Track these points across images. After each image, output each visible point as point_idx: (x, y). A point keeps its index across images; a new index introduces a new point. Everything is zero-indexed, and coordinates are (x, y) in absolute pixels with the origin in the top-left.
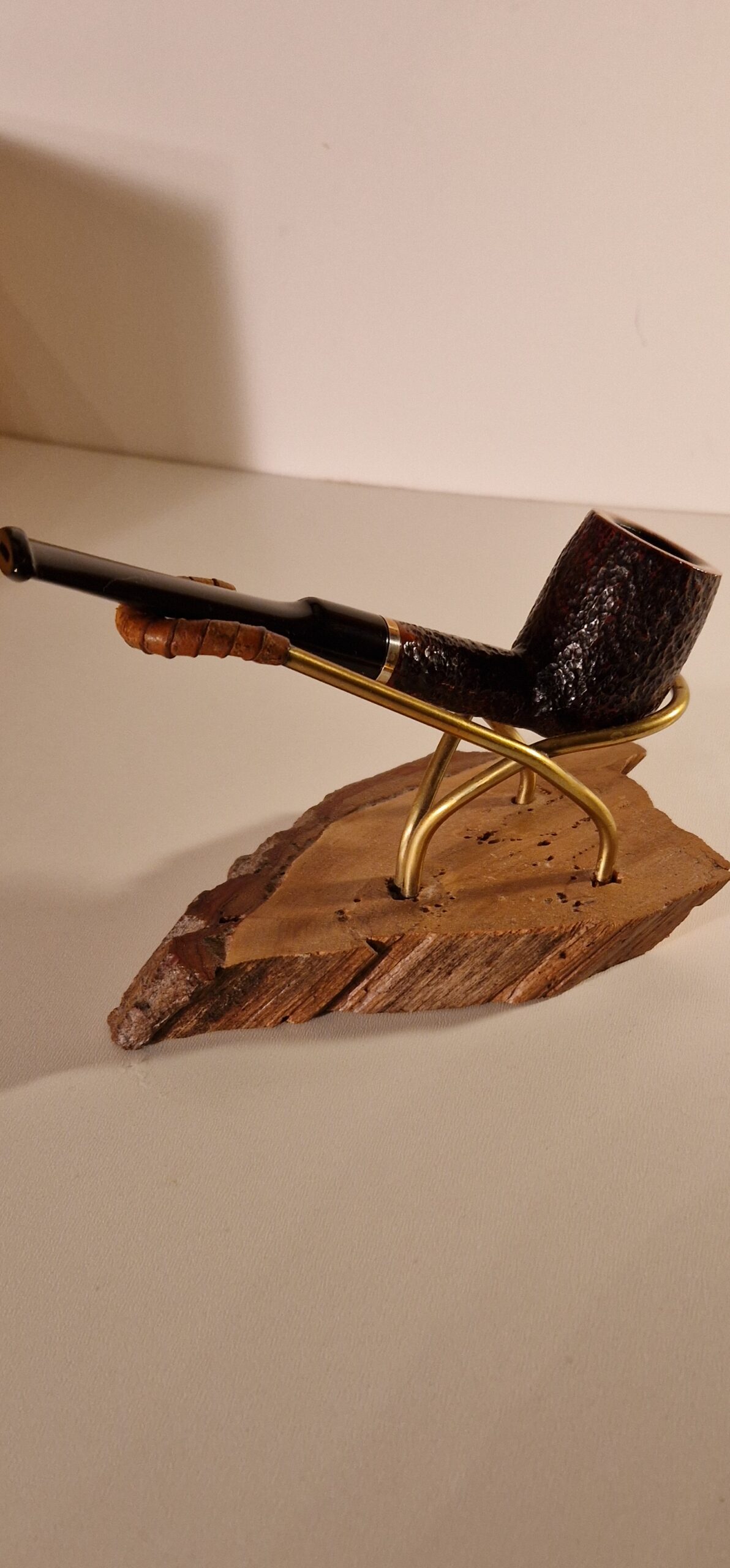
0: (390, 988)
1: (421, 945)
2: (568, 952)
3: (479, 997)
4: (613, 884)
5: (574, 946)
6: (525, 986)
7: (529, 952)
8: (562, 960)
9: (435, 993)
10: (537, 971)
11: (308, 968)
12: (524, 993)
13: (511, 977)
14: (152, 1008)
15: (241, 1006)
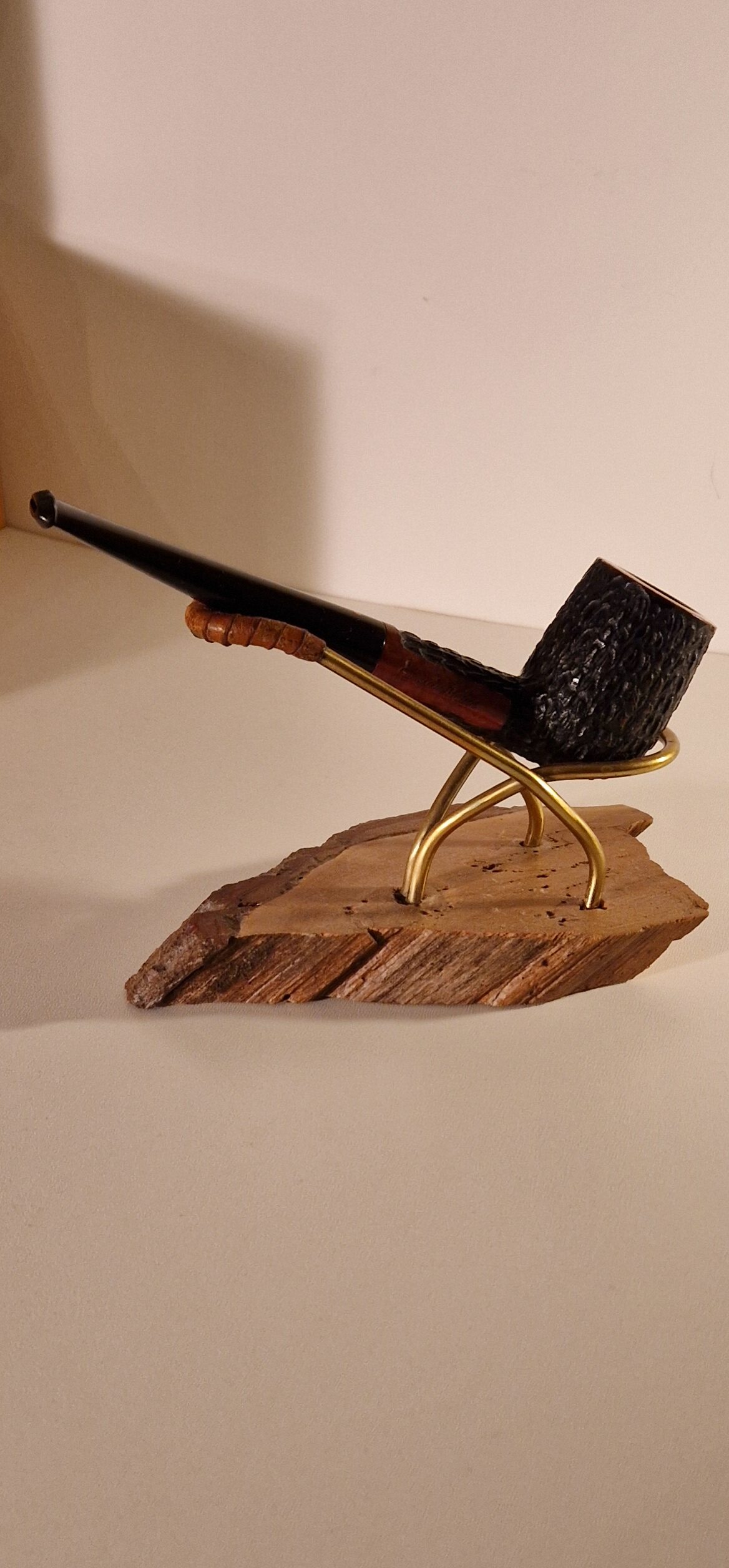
0: (384, 979)
1: (417, 940)
2: (550, 961)
3: (465, 996)
4: (599, 910)
5: (555, 955)
6: (509, 990)
7: (513, 956)
8: (545, 968)
9: (426, 987)
10: (520, 976)
11: (312, 948)
12: (508, 997)
13: (497, 979)
14: (168, 971)
15: (248, 979)
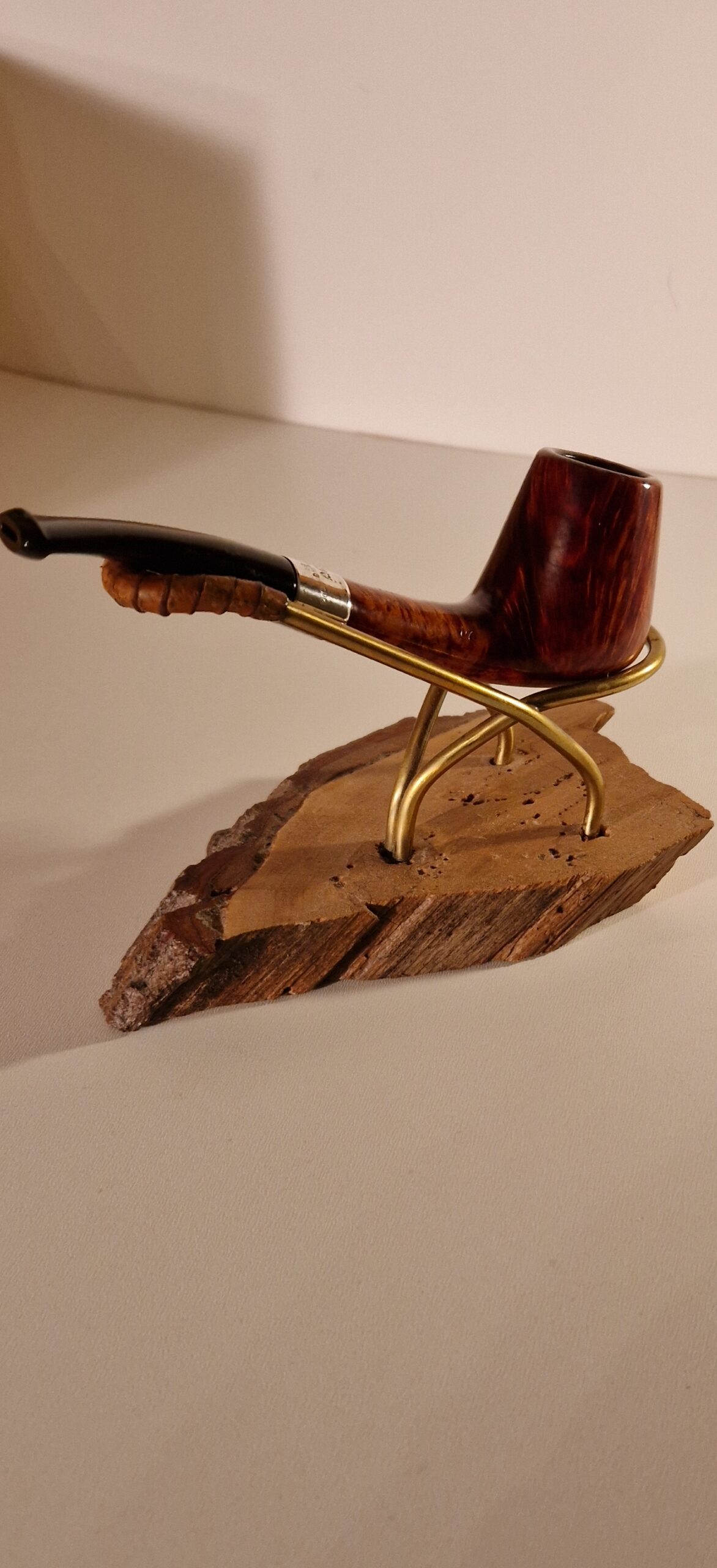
0: (390, 953)
1: (421, 907)
2: (566, 906)
3: (479, 957)
4: (602, 838)
5: (570, 900)
6: (524, 943)
7: (527, 908)
8: (560, 914)
9: (436, 954)
10: (535, 927)
11: (308, 936)
12: (523, 950)
13: (511, 934)
14: (149, 986)
15: (241, 980)
